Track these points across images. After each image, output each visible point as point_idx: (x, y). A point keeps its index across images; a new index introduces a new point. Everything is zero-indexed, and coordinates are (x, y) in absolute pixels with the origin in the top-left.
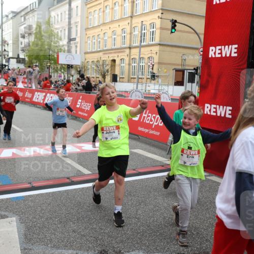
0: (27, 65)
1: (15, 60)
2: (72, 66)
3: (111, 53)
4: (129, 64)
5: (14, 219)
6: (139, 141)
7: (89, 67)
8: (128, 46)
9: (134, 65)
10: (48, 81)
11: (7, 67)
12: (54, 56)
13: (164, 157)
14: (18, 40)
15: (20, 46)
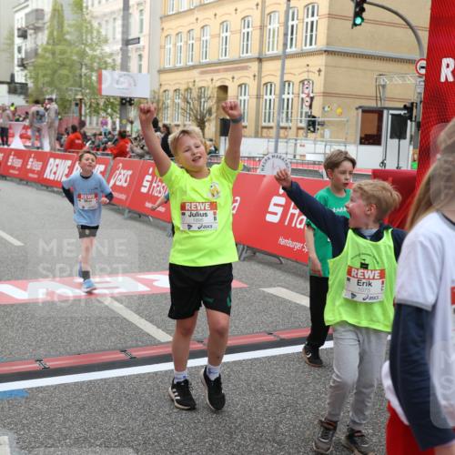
0: (30, 100)
1: (5, 88)
2: (131, 99)
3: (218, 71)
4: (258, 97)
5: (5, 438)
6: (280, 269)
7: (169, 102)
8: (256, 55)
9: (268, 97)
10: (78, 134)
12: (90, 78)
14: (12, 43)
15: (17, 56)
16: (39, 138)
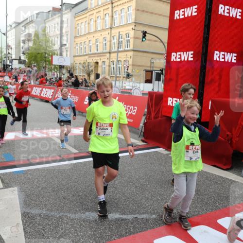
0: (27, 66)
1: (17, 61)
2: (63, 66)
3: (94, 57)
4: (109, 66)
5: (16, 188)
7: (77, 67)
8: (108, 51)
9: (113, 66)
10: (44, 78)
11: (10, 67)
12: (49, 58)
13: (136, 139)
14: (20, 45)
15: (22, 50)
16: (30, 80)
